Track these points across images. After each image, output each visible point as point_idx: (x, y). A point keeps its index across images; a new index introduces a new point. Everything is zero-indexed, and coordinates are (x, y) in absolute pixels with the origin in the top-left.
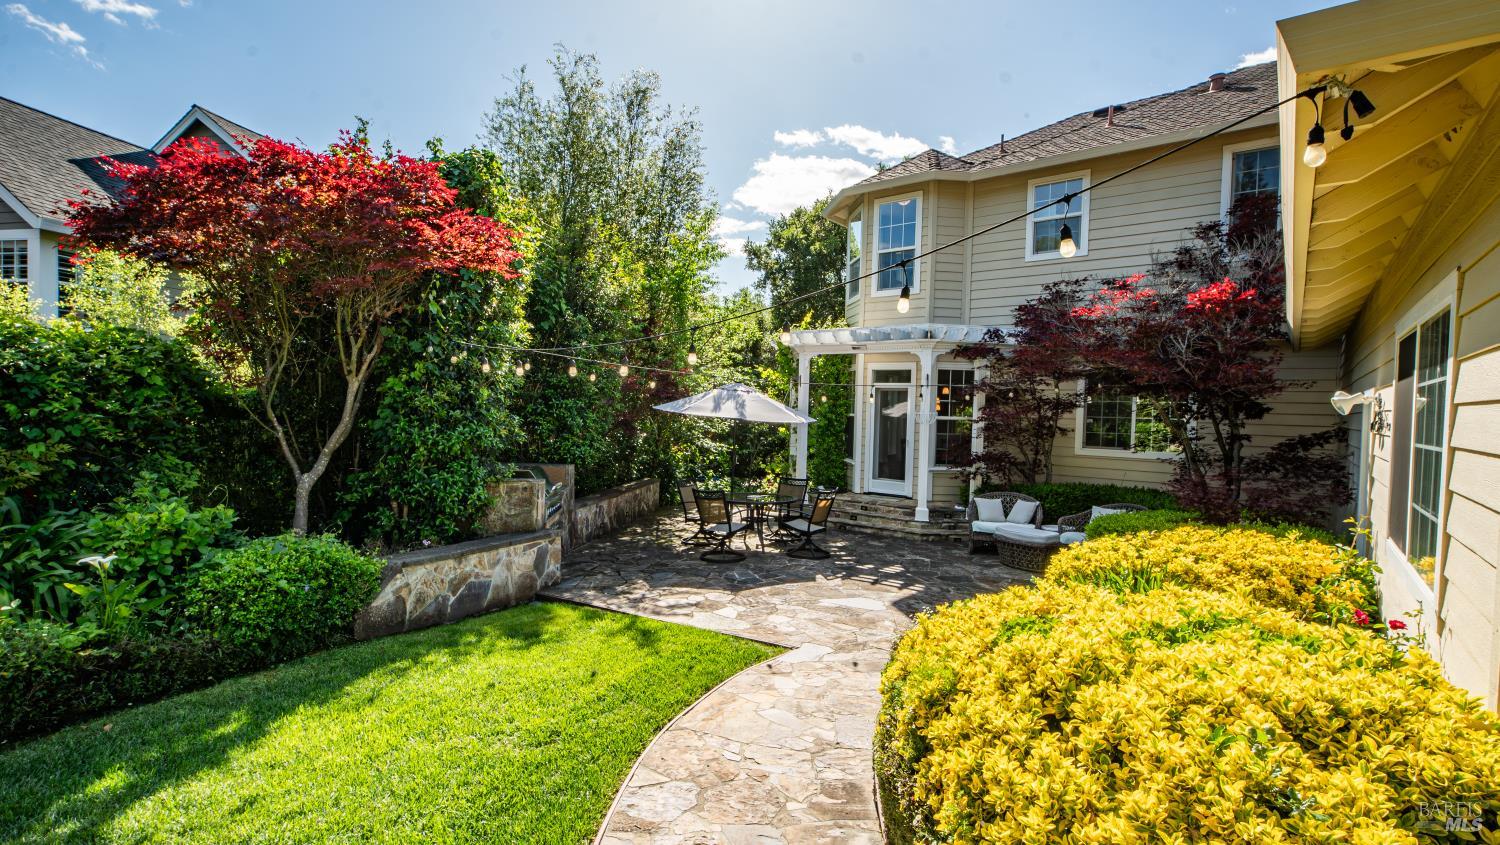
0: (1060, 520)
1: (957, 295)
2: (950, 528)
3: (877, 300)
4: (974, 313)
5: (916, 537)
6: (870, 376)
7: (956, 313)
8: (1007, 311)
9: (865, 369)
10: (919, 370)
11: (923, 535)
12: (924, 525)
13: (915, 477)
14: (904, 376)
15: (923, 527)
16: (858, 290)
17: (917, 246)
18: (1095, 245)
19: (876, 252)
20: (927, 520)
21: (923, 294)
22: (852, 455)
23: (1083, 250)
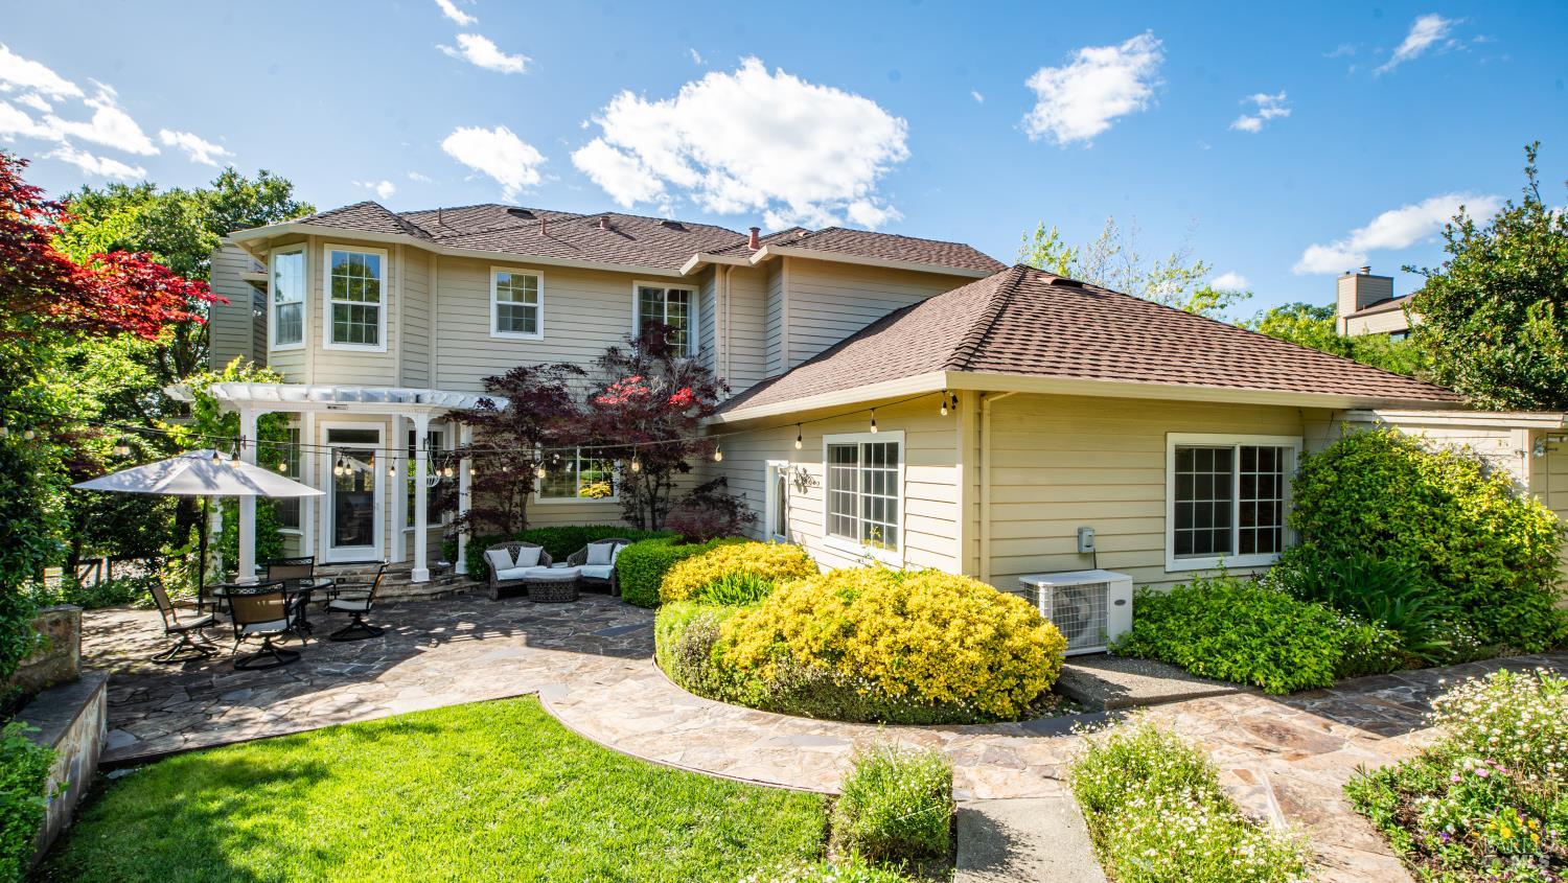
0: (569, 558)
1: (424, 358)
2: (447, 584)
3: (329, 353)
4: (442, 377)
5: (426, 598)
6: (324, 436)
7: (424, 376)
8: (478, 379)
9: (317, 427)
10: (388, 430)
11: (432, 594)
12: (427, 585)
13: (387, 539)
14: (372, 436)
15: (424, 587)
16: (299, 338)
17: (383, 304)
18: (549, 333)
19: (328, 301)
20: (428, 579)
21: (391, 354)
22: (296, 525)
23: (539, 335)
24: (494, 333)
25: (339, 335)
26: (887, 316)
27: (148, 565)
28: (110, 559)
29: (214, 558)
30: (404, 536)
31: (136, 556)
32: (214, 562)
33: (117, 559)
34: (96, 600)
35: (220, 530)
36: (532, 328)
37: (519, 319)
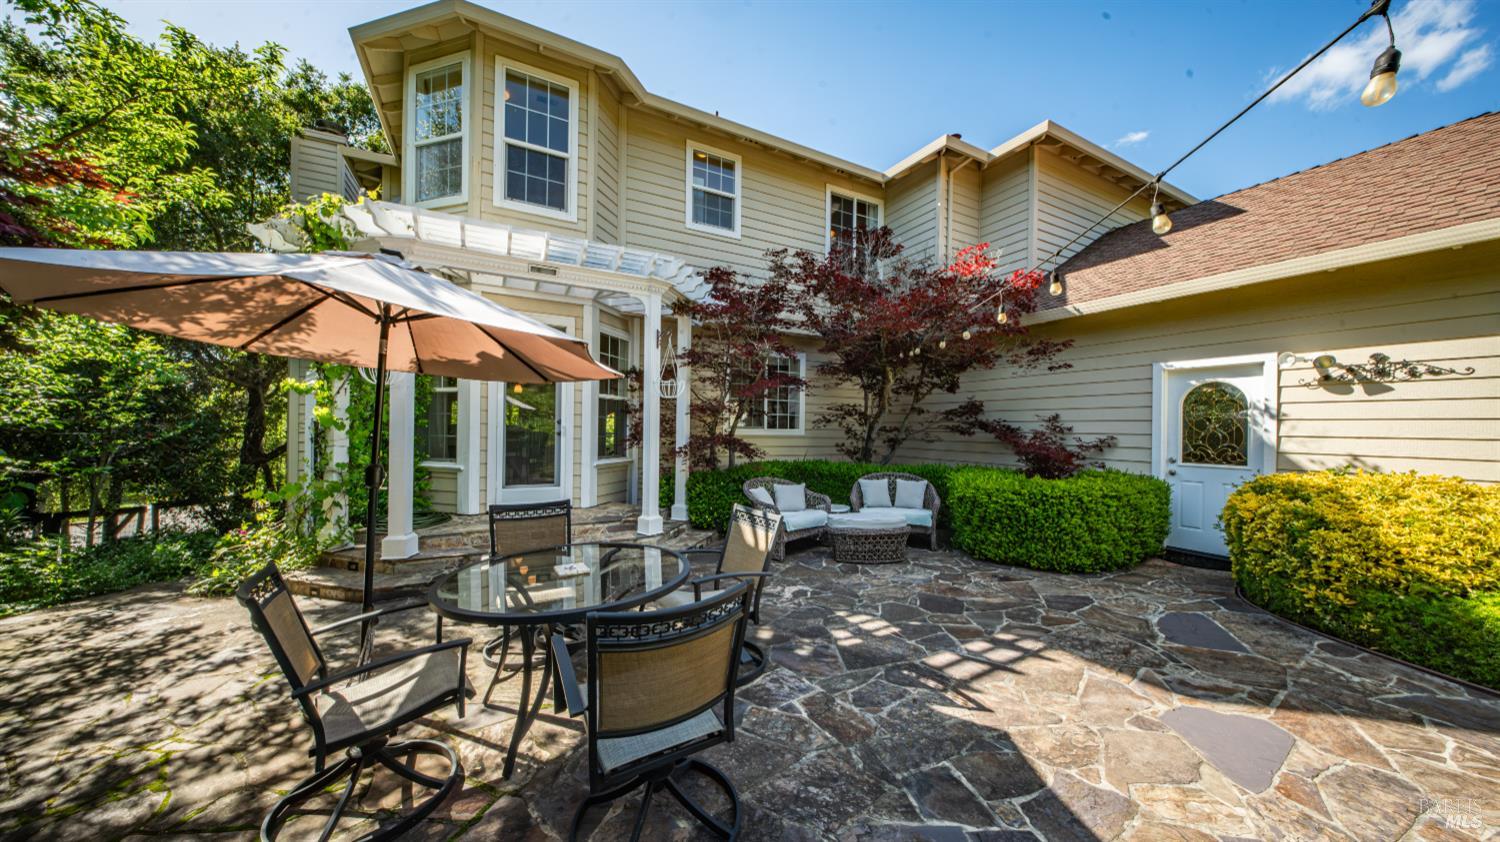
3: (501, 212)
12: (660, 539)
15: (657, 542)
16: (456, 187)
17: (573, 154)
18: (748, 232)
19: (500, 140)
20: (661, 531)
21: (581, 226)
22: (452, 453)
23: (737, 233)
24: (690, 223)
25: (514, 190)
26: (1117, 229)
27: (207, 512)
28: (156, 507)
29: (336, 504)
30: (595, 471)
31: (192, 502)
32: (337, 513)
33: (166, 507)
34: (118, 576)
35: (345, 459)
36: (728, 223)
37: (715, 210)
